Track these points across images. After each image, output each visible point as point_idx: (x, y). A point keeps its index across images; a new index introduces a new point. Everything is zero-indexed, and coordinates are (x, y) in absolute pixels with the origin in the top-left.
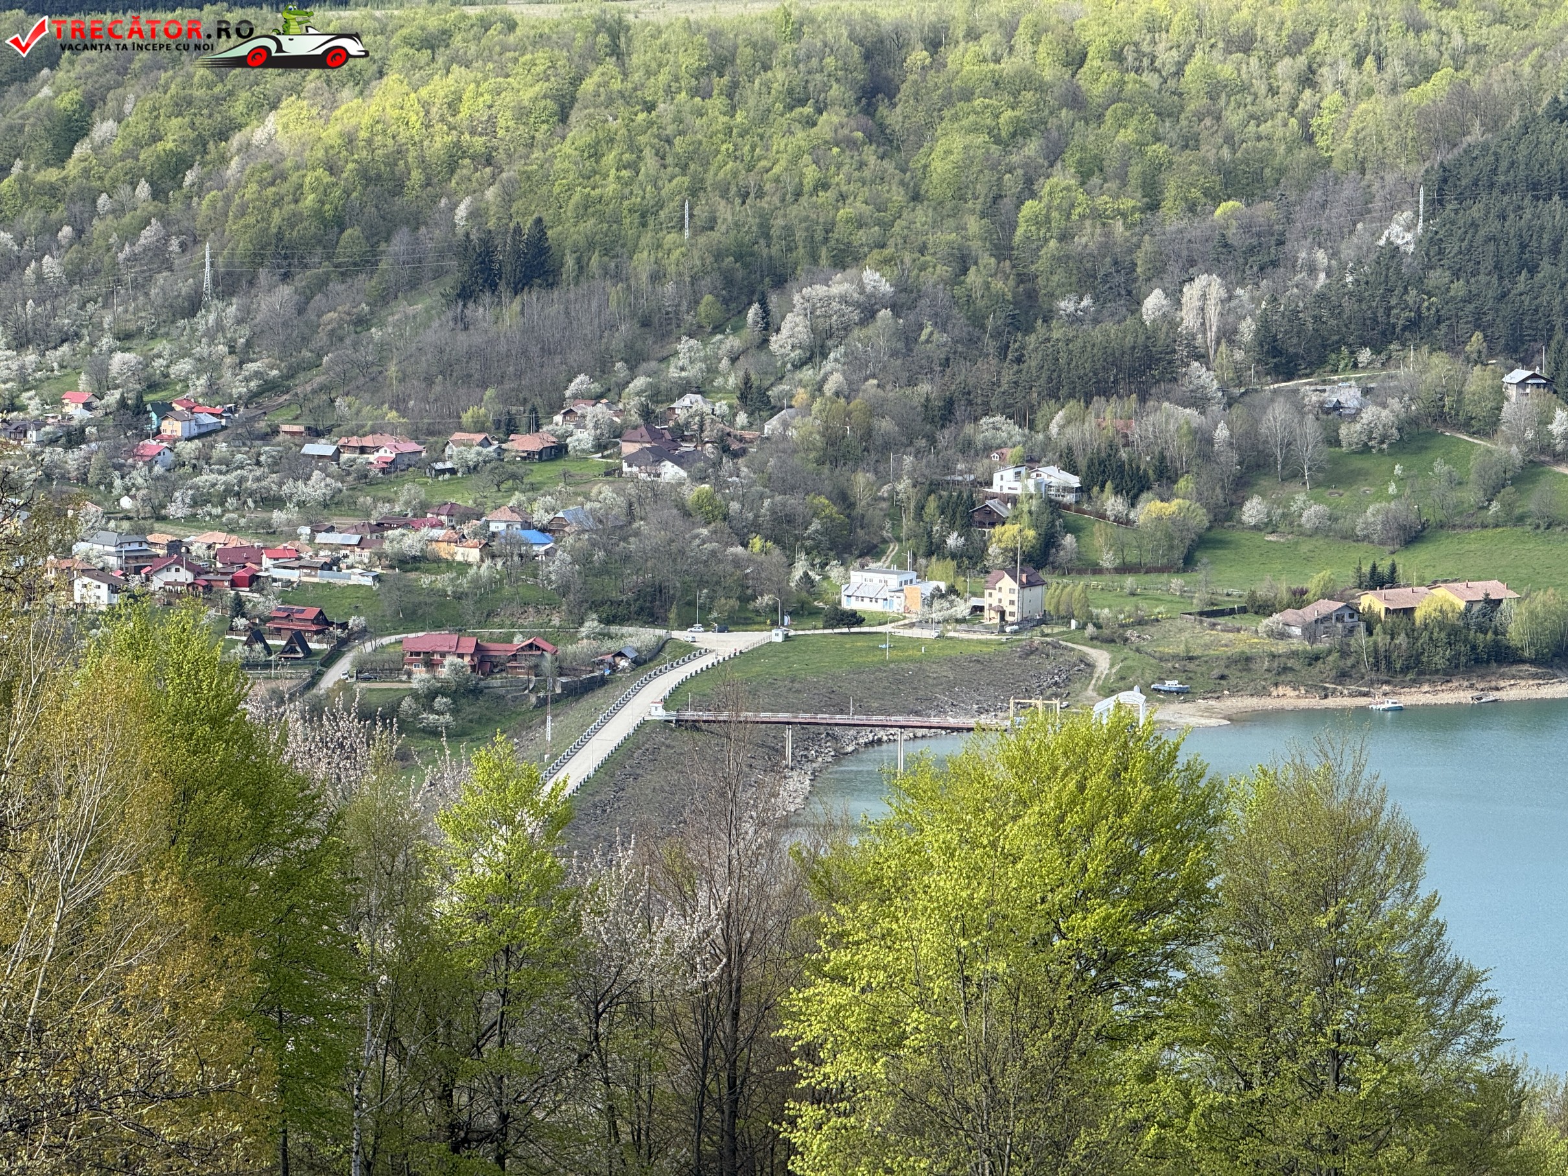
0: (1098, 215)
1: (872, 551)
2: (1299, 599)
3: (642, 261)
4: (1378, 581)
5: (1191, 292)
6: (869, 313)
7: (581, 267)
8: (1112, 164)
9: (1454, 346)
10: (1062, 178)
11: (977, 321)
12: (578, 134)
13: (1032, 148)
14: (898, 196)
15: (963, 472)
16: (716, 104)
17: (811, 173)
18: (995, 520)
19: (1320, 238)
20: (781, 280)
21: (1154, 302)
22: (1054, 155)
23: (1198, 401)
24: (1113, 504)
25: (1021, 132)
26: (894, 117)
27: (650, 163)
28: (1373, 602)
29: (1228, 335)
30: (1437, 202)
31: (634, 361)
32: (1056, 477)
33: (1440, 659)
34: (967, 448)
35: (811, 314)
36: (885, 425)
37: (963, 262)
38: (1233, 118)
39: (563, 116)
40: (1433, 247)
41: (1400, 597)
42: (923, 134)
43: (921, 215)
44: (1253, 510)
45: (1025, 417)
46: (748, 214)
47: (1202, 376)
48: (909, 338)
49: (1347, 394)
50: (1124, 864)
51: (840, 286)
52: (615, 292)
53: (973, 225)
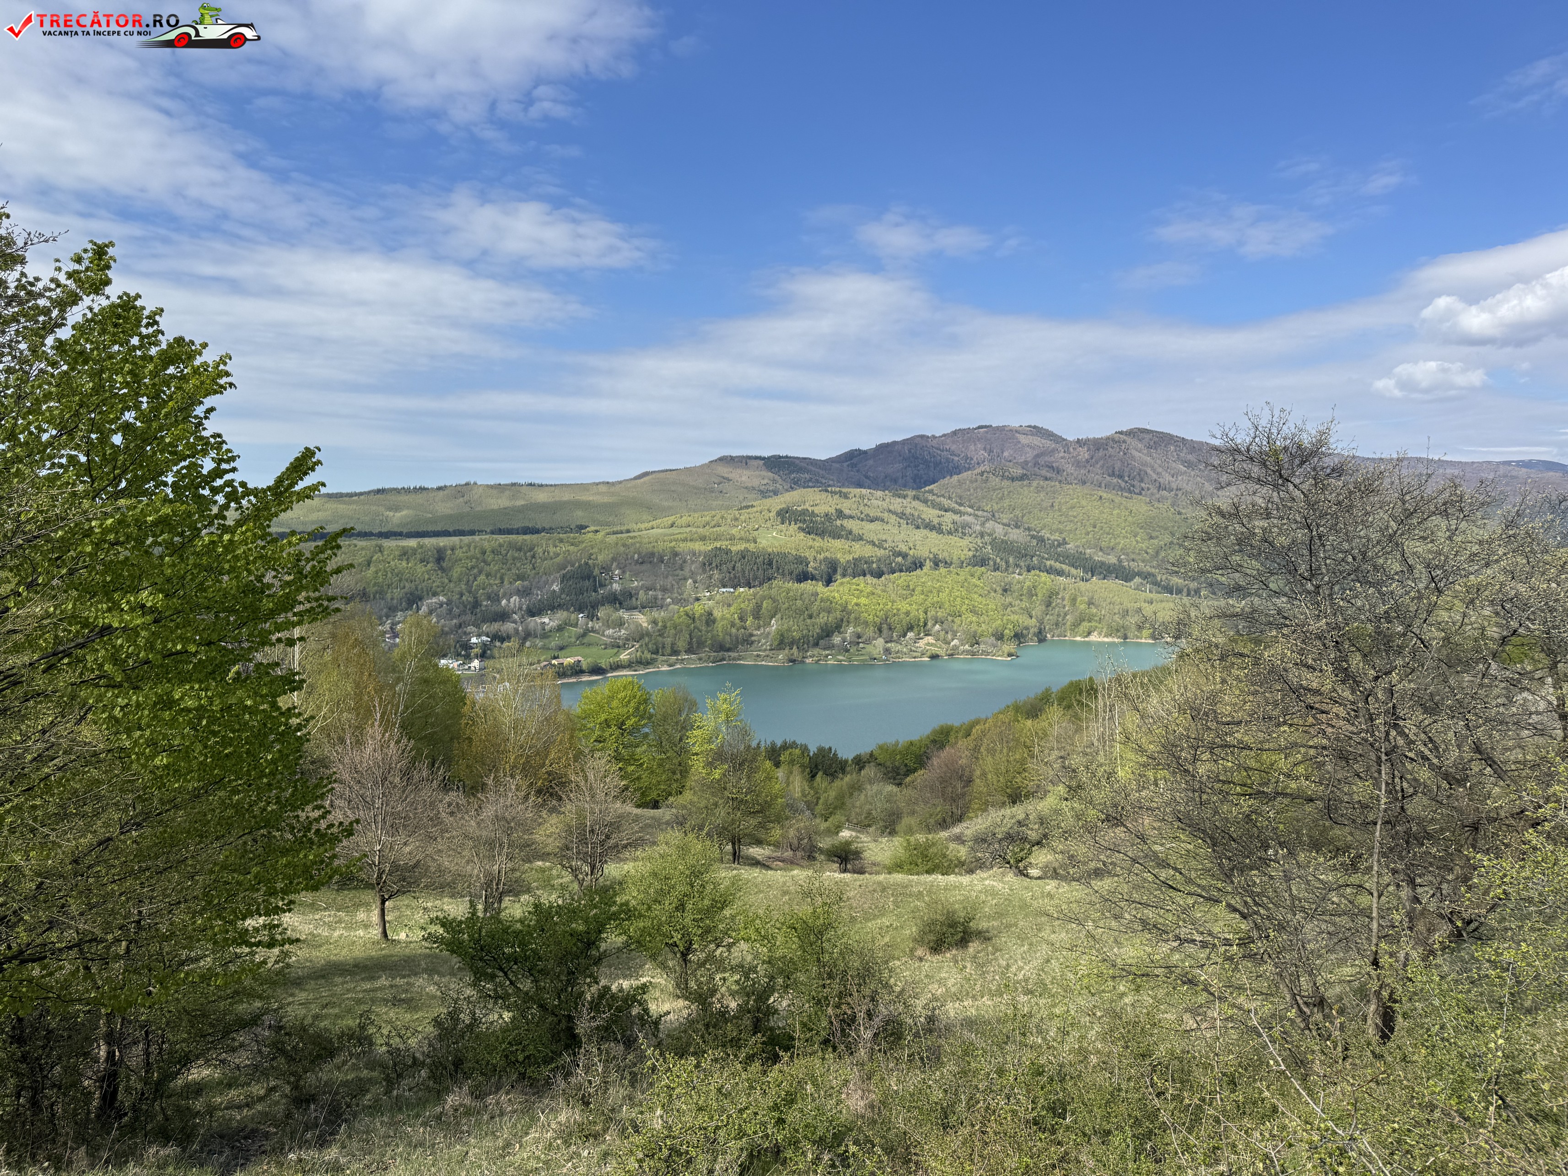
0: (491, 585)
1: (444, 656)
2: (539, 662)
3: (389, 596)
4: (555, 658)
5: (512, 600)
6: (441, 606)
7: (374, 597)
8: (493, 573)
9: (568, 610)
10: (483, 577)
11: (465, 607)
12: (372, 569)
13: (476, 571)
14: (446, 581)
15: (464, 638)
16: (404, 564)
17: (427, 577)
18: (472, 648)
19: (539, 588)
20: (421, 599)
21: (504, 602)
22: (480, 572)
23: (515, 622)
24: (498, 644)
25: (473, 567)
26: (444, 565)
27: (389, 575)
28: (554, 662)
29: (520, 608)
30: (562, 582)
31: (388, 617)
32: (484, 638)
33: (569, 673)
34: (465, 633)
35: (428, 606)
36: (446, 629)
37: (462, 595)
38: (518, 565)
39: (369, 565)
40: (562, 590)
41: (561, 661)
42: (450, 569)
43: (452, 585)
44: (528, 644)
45: (478, 626)
46: (413, 585)
47: (515, 616)
48: (450, 610)
49: (546, 620)
51: (434, 600)
52: (383, 602)
53: (463, 587)
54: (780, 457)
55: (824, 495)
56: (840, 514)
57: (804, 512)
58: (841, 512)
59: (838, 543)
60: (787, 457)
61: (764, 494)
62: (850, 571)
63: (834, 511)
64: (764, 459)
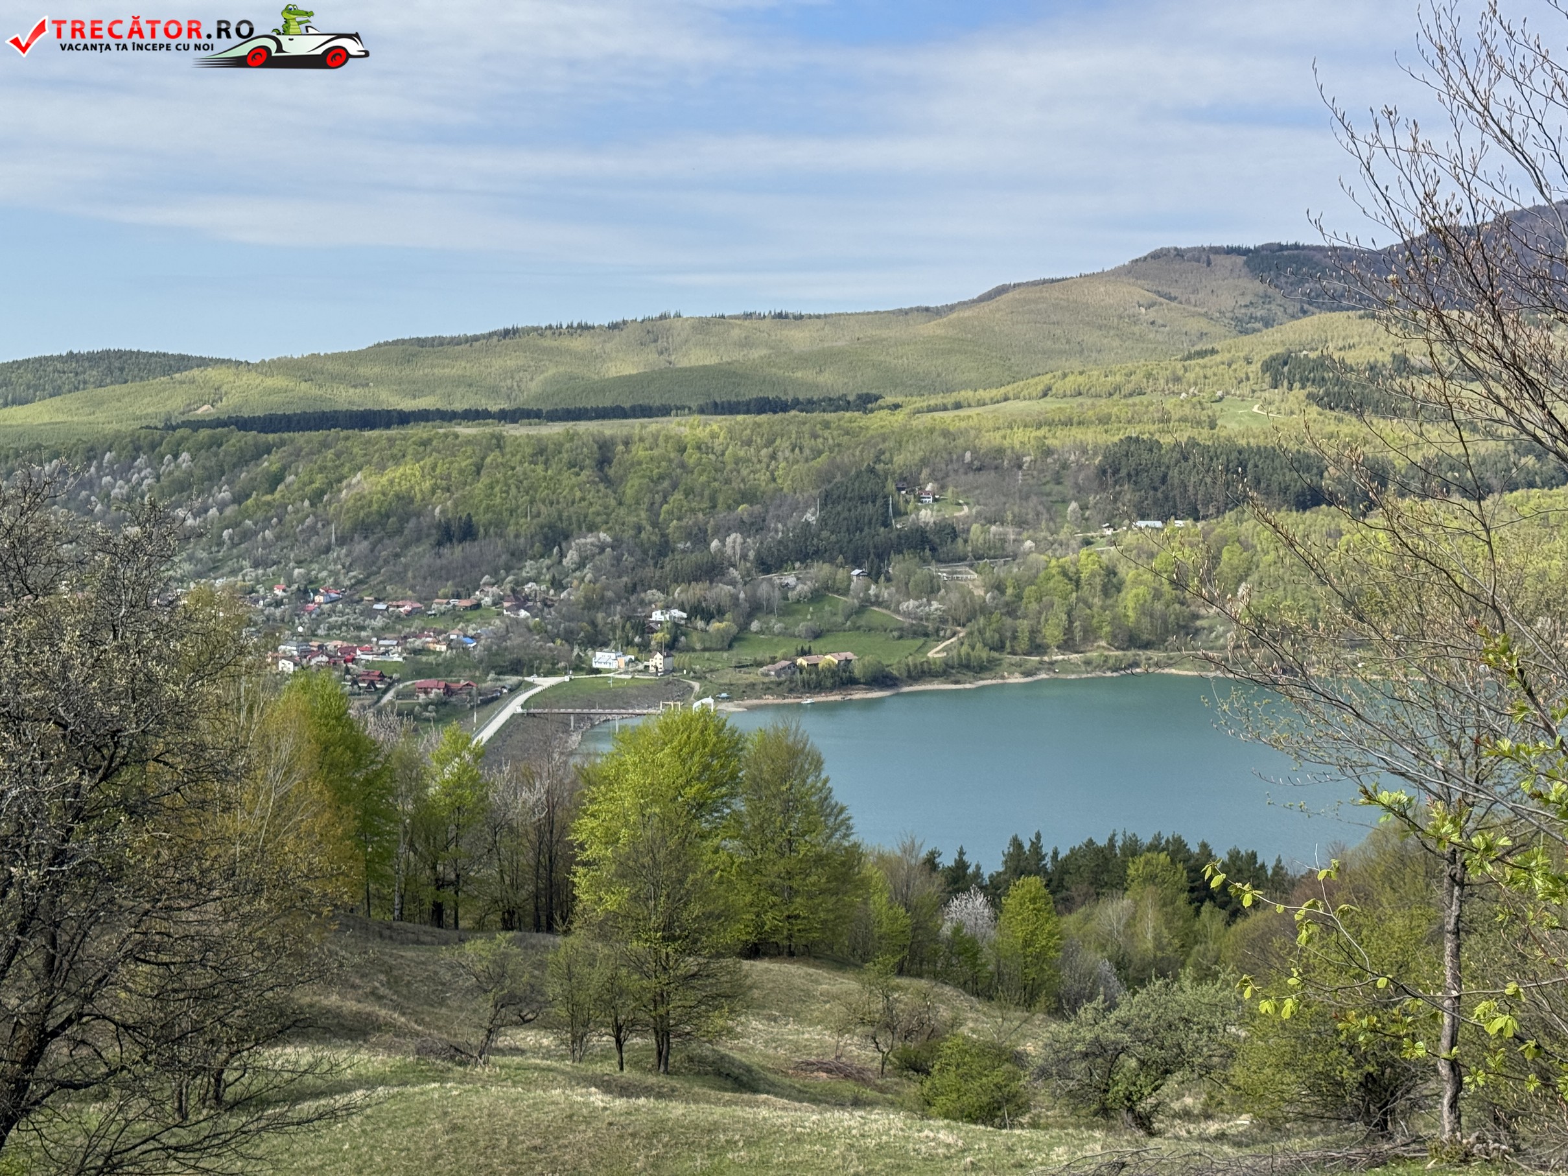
0: (693, 511)
1: (604, 645)
2: (773, 661)
3: (511, 530)
4: (804, 653)
5: (729, 540)
6: (602, 550)
7: (486, 532)
8: (698, 490)
9: (832, 561)
10: (678, 496)
11: (645, 552)
12: (485, 480)
13: (666, 484)
14: (613, 503)
15: (640, 612)
16: (540, 468)
17: (578, 494)
18: (653, 631)
19: (778, 518)
20: (567, 537)
21: (715, 544)
22: (675, 486)
23: (733, 583)
24: (700, 624)
25: (661, 477)
26: (611, 472)
27: (514, 491)
28: (802, 661)
29: (744, 557)
30: (824, 505)
31: (508, 570)
32: (677, 613)
33: (829, 682)
34: (642, 602)
35: (579, 550)
36: (609, 594)
37: (639, 529)
38: (744, 472)
39: (478, 473)
40: (823, 522)
41: (813, 659)
42: (622, 479)
43: (622, 511)
44: (755, 626)
45: (664, 589)
46: (553, 511)
47: (734, 573)
48: (618, 559)
49: (791, 580)
50: (707, 767)
51: (590, 539)
52: (500, 542)
53: (643, 515)
54: (1281, 248)
55: (1370, 325)
56: (1403, 365)
57: (1321, 364)
58: (1406, 361)
59: (1392, 429)
60: (1296, 247)
61: (1243, 326)
62: (1415, 485)
63: (1388, 359)
64: (1245, 252)
